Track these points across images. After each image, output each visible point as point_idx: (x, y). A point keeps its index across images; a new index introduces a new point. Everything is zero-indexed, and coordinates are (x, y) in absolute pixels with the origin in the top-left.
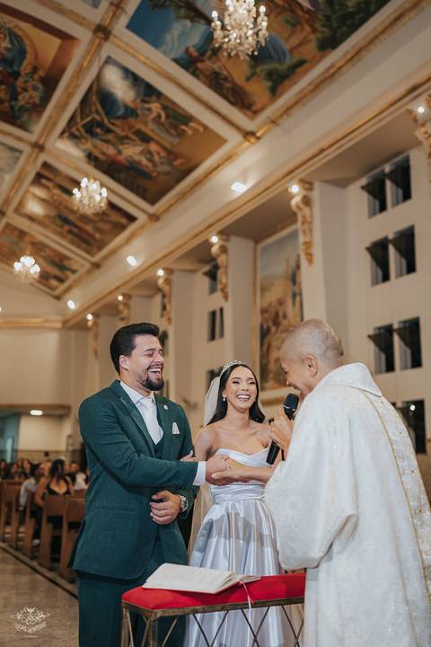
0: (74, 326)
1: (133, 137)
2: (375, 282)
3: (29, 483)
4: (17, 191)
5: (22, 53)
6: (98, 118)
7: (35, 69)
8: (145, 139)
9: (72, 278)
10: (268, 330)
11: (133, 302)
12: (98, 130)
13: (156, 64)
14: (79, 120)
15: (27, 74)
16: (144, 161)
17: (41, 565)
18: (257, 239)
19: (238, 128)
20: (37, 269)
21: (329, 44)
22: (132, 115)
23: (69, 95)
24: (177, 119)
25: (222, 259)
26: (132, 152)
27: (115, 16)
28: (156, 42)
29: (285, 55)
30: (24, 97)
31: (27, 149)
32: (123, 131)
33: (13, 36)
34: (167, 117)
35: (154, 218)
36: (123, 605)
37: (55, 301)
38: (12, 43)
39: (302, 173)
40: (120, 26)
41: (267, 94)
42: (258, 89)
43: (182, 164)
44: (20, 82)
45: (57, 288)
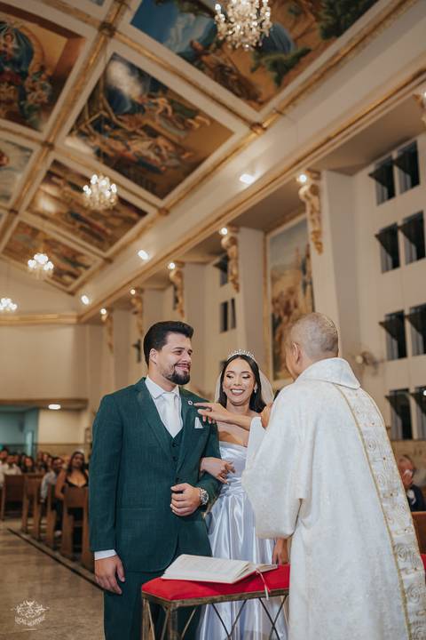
0: (89, 321)
1: (142, 133)
2: (385, 269)
3: (50, 476)
4: (28, 190)
5: (29, 53)
6: (105, 114)
7: (43, 69)
8: (153, 134)
9: (85, 274)
10: (280, 319)
11: (145, 296)
12: (107, 127)
13: (161, 59)
14: (87, 117)
15: (35, 74)
16: (153, 156)
17: (63, 555)
18: (267, 230)
19: (245, 120)
20: (50, 266)
21: (333, 32)
22: (139, 111)
23: (77, 93)
24: (184, 113)
25: (232, 251)
26: (140, 147)
27: (119, 13)
28: (160, 37)
29: (289, 45)
30: (33, 97)
31: (37, 148)
32: (131, 126)
33: (21, 37)
34: (174, 111)
35: (164, 212)
36: (143, 596)
37: (70, 297)
38: (19, 43)
39: (309, 163)
40: (125, 23)
41: (272, 85)
42: (263, 81)
43: (190, 157)
44: (28, 83)
45: (71, 283)
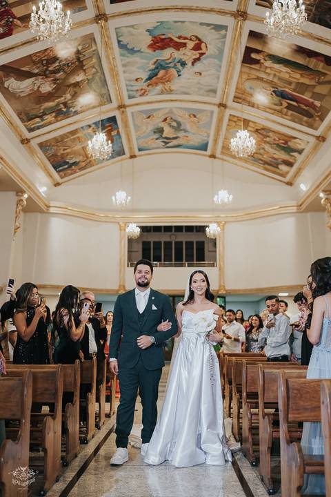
9: (299, 159)
37: (288, 188)
45: (287, 173)
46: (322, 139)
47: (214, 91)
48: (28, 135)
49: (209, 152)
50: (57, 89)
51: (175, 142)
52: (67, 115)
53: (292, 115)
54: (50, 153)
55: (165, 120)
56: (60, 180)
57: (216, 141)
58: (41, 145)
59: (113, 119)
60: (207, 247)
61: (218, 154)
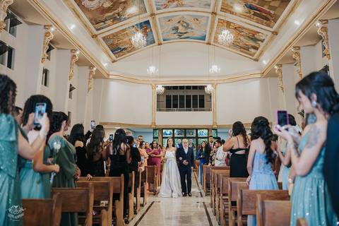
9: (262, 45)
11: (301, 51)
37: (255, 62)
45: (255, 54)
46: (275, 33)
47: (209, 5)
48: (96, 33)
49: (206, 41)
50: (113, 5)
51: (185, 36)
52: (120, 20)
53: (257, 19)
54: (109, 43)
55: (179, 22)
56: (116, 59)
57: (210, 34)
58: (104, 38)
59: (148, 22)
60: (206, 99)
61: (212, 43)
